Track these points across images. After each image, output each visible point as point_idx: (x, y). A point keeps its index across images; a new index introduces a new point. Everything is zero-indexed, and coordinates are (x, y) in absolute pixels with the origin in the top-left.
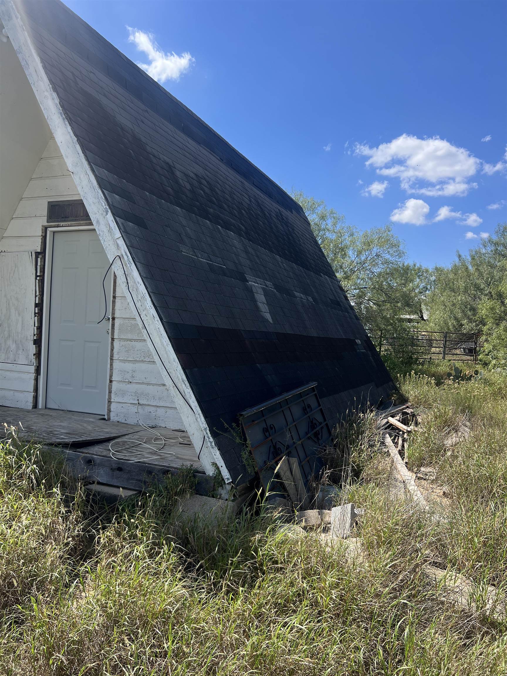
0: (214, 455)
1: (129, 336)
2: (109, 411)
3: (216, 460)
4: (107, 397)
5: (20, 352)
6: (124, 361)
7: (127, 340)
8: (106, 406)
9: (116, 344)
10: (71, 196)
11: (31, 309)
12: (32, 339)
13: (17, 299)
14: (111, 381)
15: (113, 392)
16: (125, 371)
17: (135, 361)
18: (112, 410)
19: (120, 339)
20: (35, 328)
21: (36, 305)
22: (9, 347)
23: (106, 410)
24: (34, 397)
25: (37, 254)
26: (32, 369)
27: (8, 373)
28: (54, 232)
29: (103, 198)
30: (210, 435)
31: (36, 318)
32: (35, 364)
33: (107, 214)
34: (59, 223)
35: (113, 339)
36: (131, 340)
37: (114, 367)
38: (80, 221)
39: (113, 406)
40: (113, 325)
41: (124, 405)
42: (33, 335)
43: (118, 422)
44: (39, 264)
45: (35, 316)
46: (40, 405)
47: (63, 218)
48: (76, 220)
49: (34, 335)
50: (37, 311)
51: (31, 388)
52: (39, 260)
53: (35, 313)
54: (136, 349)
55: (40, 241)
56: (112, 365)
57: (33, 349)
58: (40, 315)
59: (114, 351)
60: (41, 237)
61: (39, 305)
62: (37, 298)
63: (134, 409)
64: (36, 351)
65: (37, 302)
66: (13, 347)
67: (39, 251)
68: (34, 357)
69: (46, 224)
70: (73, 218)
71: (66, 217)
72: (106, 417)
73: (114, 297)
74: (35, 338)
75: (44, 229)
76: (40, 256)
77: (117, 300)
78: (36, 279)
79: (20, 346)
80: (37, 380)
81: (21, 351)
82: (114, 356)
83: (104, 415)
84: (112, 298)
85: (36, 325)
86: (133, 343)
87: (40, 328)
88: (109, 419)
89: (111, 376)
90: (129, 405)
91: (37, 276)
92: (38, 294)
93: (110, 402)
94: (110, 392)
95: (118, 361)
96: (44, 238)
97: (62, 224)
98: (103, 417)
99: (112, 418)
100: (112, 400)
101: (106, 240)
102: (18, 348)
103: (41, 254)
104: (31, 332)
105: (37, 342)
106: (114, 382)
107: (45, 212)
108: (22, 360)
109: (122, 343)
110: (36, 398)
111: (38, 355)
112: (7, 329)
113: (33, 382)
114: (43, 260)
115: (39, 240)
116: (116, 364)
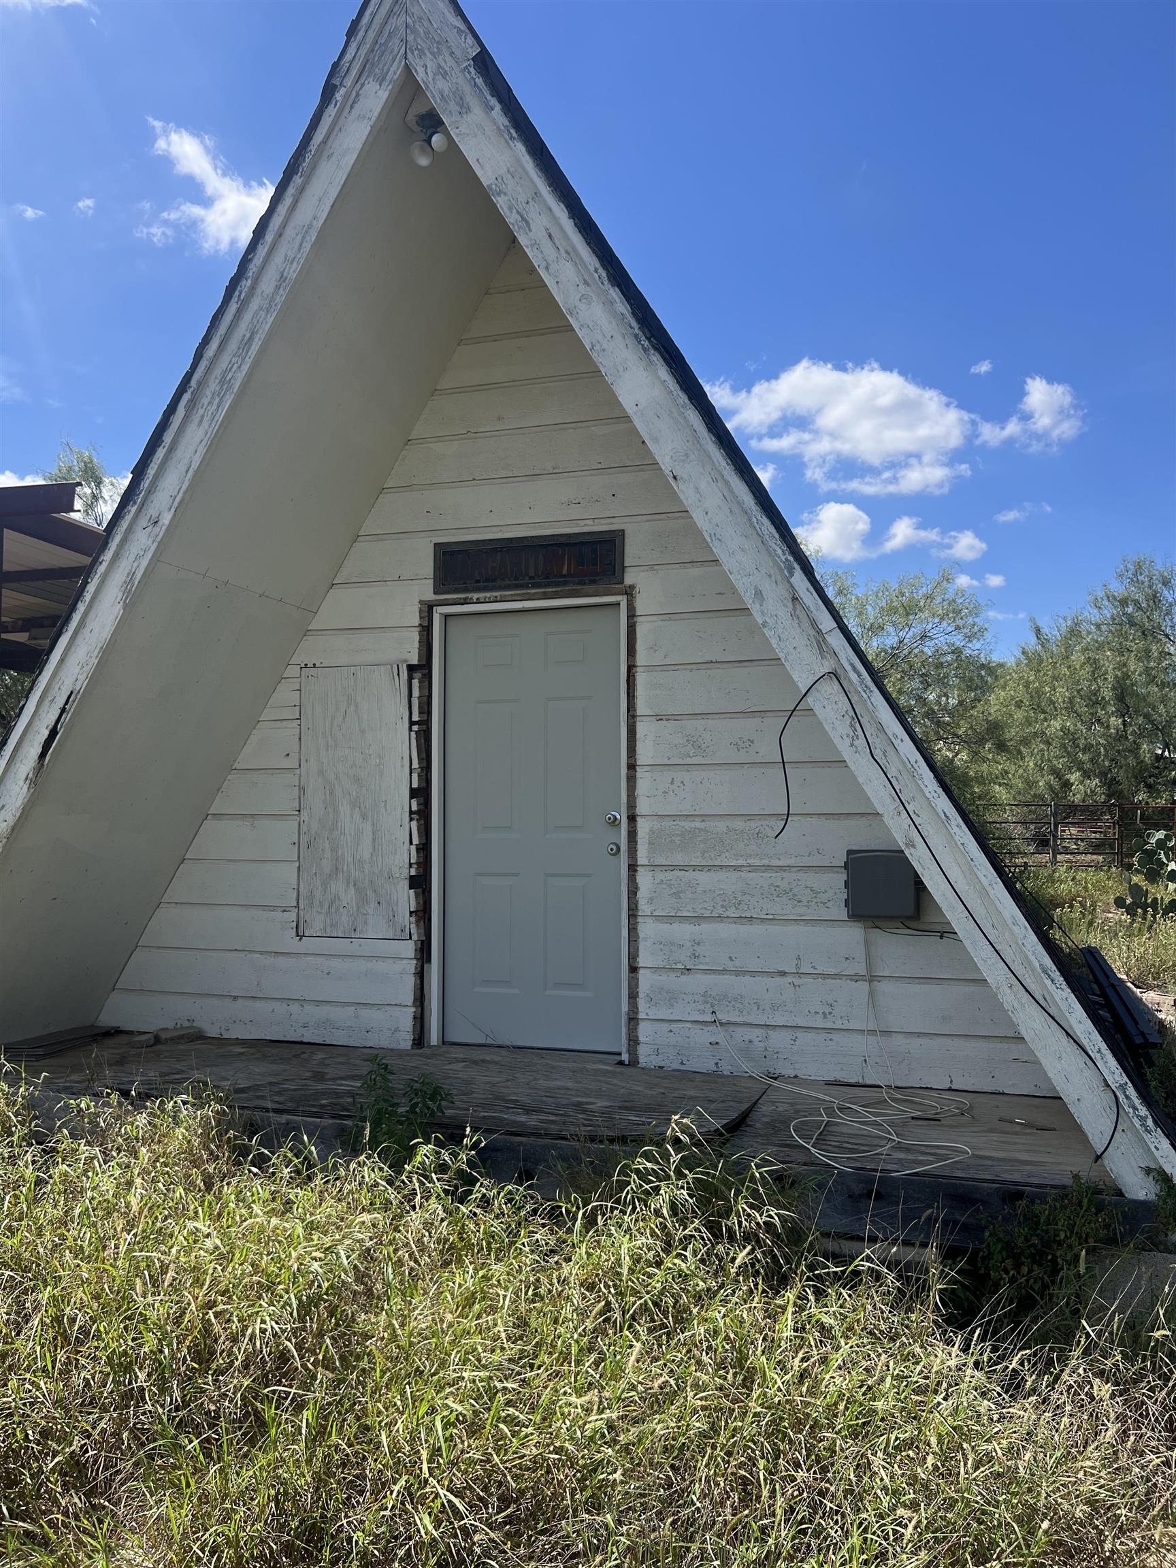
0: (1153, 1149)
1: (679, 859)
2: (633, 1041)
3: (1161, 1161)
4: (625, 1008)
5: (370, 909)
6: (669, 919)
7: (673, 868)
8: (624, 1030)
9: (643, 878)
10: (498, 529)
11: (402, 803)
12: (405, 873)
13: (357, 780)
14: (634, 969)
15: (641, 995)
16: (673, 944)
17: (699, 919)
18: (642, 1038)
19: (653, 867)
20: (413, 848)
21: (413, 793)
22: (337, 897)
23: (624, 1041)
24: (415, 1018)
25: (411, 669)
26: (408, 949)
27: (336, 963)
28: (447, 617)
29: (777, 536)
30: (1137, 1102)
31: (414, 824)
32: (415, 937)
33: (792, 575)
34: (470, 595)
35: (633, 868)
36: (683, 868)
37: (641, 935)
38: (528, 588)
39: (644, 1033)
40: (632, 835)
41: (674, 1026)
42: (407, 866)
43: (661, 1068)
44: (416, 693)
45: (411, 820)
46: (434, 1038)
47: (478, 581)
48: (517, 587)
49: (411, 865)
50: (414, 808)
51: (408, 997)
52: (415, 683)
53: (411, 812)
54: (699, 889)
55: (417, 638)
56: (635, 929)
57: (407, 899)
58: (423, 815)
59: (640, 894)
60: (418, 629)
61: (421, 793)
62: (415, 776)
63: (703, 1036)
64: (418, 903)
65: (415, 785)
66: (348, 897)
67: (416, 662)
68: (413, 919)
69: (430, 596)
70: (507, 582)
71: (487, 580)
72: (625, 1057)
73: (632, 767)
74: (413, 872)
75: (425, 608)
76: (418, 675)
77: (640, 773)
78: (410, 730)
79: (370, 894)
80: (421, 975)
81: (373, 905)
82: (640, 907)
83: (620, 1054)
84: (624, 771)
85: (416, 841)
86: (690, 874)
87: (424, 848)
88: (634, 1062)
89: (633, 956)
90: (689, 1025)
91: (412, 723)
92: (415, 765)
93: (633, 1020)
94: (633, 996)
95: (649, 920)
96: (426, 631)
97: (475, 596)
98: (618, 1058)
99: (643, 1060)
100: (641, 1015)
102: (363, 900)
103: (421, 670)
104: (402, 858)
105: (420, 882)
106: (641, 972)
107: (427, 567)
108: (376, 925)
109: (661, 876)
110: (420, 1020)
111: (423, 914)
112: (328, 854)
113: (410, 981)
114: (427, 683)
115: (415, 637)
116: (646, 928)
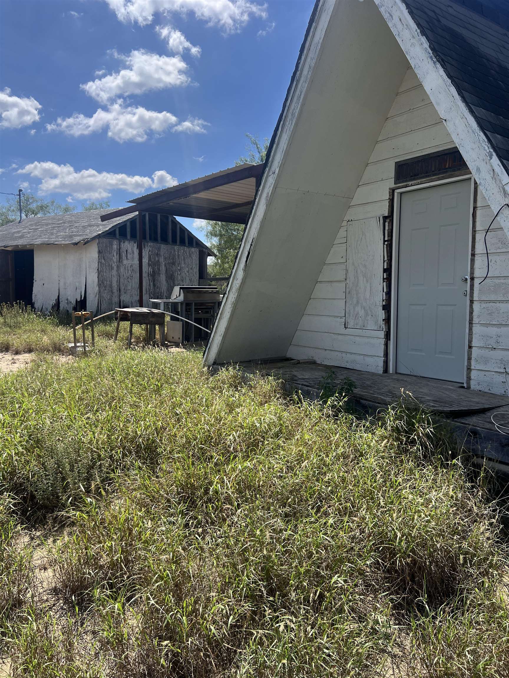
1: (493, 297)
2: (469, 378)
4: (466, 364)
5: (369, 318)
6: (487, 325)
7: (490, 301)
8: (465, 373)
9: (476, 306)
10: (420, 151)
11: (380, 274)
12: (381, 304)
13: (365, 266)
14: (470, 347)
15: (473, 359)
16: (488, 336)
17: (500, 325)
18: (472, 377)
19: (481, 301)
20: (384, 293)
21: (385, 271)
22: (358, 313)
23: (465, 378)
24: (384, 362)
25: (385, 218)
26: (382, 334)
27: (357, 339)
28: (401, 193)
29: (486, 140)
31: (385, 283)
32: (384, 330)
33: (491, 158)
34: (408, 183)
35: (472, 302)
36: (494, 302)
37: (474, 332)
38: (431, 176)
39: (473, 374)
40: (472, 286)
41: (487, 373)
42: (382, 301)
43: (480, 391)
44: (387, 228)
45: (384, 282)
46: (391, 370)
47: (412, 176)
48: (427, 177)
49: (383, 301)
50: (385, 277)
51: (382, 354)
52: (387, 224)
53: (384, 279)
54: (501, 311)
55: (388, 205)
56: (471, 329)
57: (382, 314)
58: (388, 280)
59: (474, 314)
60: (388, 201)
61: (388, 271)
62: (385, 263)
63: (501, 378)
64: (385, 316)
65: (385, 267)
66: (362, 313)
67: (387, 215)
68: (384, 323)
69: (393, 186)
70: (423, 175)
71: (415, 175)
72: (465, 385)
73: (473, 255)
74: (384, 304)
75: (391, 191)
76: (388, 220)
77: (477, 258)
78: (384, 244)
79: (369, 312)
80: (386, 345)
81: (370, 316)
82: (474, 319)
83: (463, 383)
84: (470, 257)
85: (385, 291)
86: (498, 304)
87: (389, 293)
88: (469, 387)
89: (470, 341)
90: (493, 373)
91: (385, 241)
92: (386, 259)
93: (469, 369)
94: (469, 359)
95: (478, 325)
96: (392, 201)
97: (410, 183)
98: (462, 385)
99: (472, 387)
100: (472, 368)
101: (488, 189)
102: (367, 314)
103: (388, 218)
104: (379, 298)
105: (387, 308)
106: (474, 348)
107: (392, 174)
108: (371, 325)
109: (484, 305)
110: (386, 363)
111: (387, 320)
112: (355, 296)
113: (383, 347)
114: (391, 224)
115: (387, 204)
116: (476, 329)
